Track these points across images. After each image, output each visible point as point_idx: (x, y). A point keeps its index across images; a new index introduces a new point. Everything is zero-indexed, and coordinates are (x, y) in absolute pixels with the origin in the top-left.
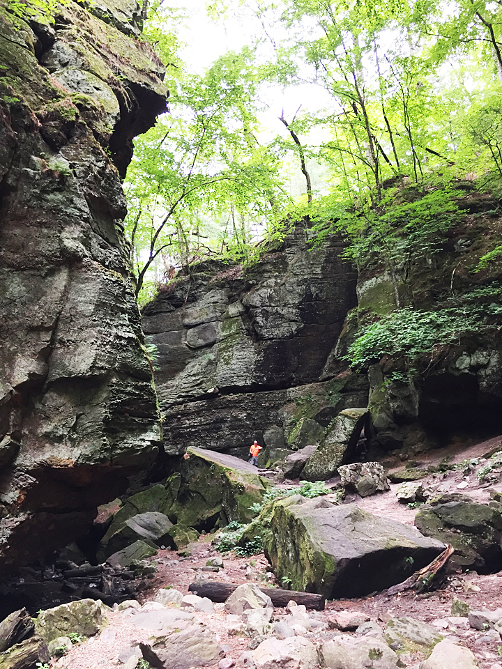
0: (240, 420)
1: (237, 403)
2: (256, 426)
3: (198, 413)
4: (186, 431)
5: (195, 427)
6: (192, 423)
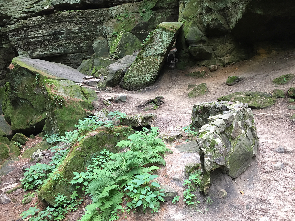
0: (73, 32)
1: (69, 18)
2: (86, 37)
3: (40, 26)
4: (32, 40)
5: (39, 38)
6: (36, 34)
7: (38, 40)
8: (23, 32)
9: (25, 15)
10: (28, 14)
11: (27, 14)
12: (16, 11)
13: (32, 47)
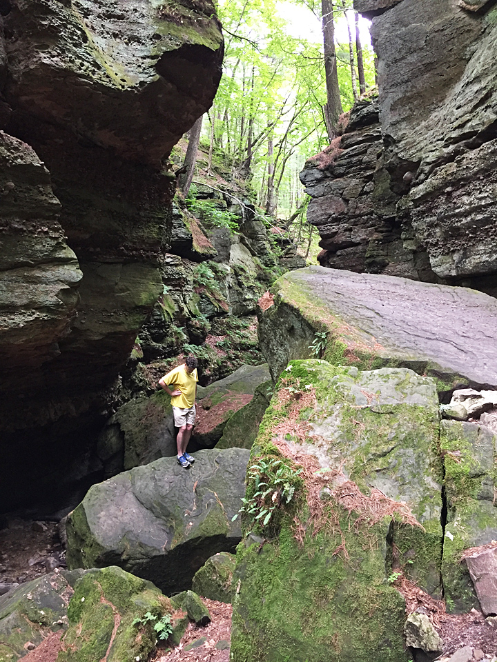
3: (487, 173)
4: (464, 221)
5: (483, 211)
6: (476, 201)
7: (480, 217)
8: (443, 198)
9: (452, 147)
10: (459, 144)
11: (456, 145)
12: (431, 143)
13: (464, 242)
